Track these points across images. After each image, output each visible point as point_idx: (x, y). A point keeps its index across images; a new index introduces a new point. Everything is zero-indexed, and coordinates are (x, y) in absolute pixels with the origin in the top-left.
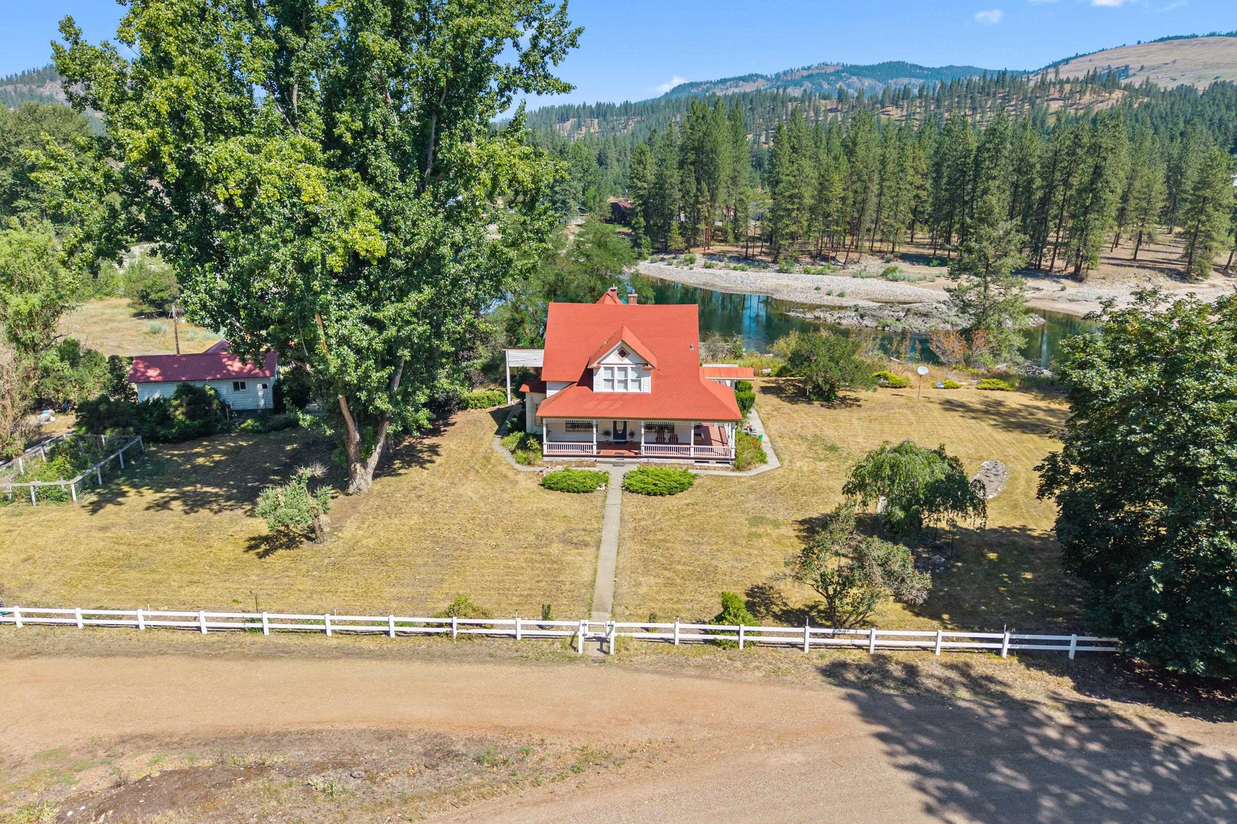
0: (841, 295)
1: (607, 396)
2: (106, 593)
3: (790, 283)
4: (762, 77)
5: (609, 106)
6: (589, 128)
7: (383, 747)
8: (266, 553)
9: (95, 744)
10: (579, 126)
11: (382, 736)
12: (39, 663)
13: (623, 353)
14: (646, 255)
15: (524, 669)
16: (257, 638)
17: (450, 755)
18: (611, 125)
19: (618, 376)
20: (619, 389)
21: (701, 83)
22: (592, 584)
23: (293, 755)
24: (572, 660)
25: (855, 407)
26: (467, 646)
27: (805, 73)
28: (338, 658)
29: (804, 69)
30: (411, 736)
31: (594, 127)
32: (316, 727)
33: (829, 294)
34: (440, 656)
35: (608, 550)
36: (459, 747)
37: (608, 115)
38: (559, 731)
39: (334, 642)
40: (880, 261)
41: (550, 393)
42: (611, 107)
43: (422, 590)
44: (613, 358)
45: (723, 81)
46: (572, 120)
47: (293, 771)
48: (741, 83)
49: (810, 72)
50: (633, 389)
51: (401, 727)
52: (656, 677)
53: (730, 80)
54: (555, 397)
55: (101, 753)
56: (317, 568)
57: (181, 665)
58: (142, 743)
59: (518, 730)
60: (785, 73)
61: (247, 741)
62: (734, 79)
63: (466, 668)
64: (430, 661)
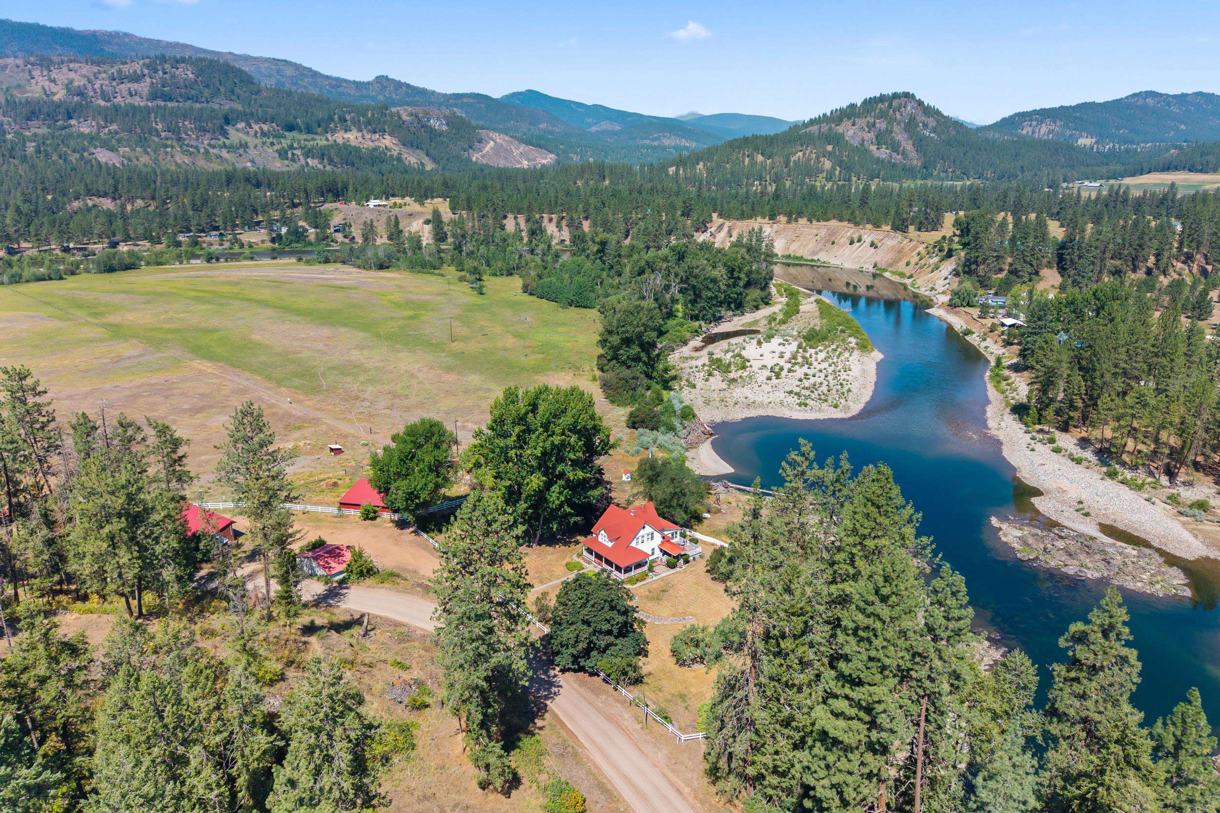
14: (1030, 424)
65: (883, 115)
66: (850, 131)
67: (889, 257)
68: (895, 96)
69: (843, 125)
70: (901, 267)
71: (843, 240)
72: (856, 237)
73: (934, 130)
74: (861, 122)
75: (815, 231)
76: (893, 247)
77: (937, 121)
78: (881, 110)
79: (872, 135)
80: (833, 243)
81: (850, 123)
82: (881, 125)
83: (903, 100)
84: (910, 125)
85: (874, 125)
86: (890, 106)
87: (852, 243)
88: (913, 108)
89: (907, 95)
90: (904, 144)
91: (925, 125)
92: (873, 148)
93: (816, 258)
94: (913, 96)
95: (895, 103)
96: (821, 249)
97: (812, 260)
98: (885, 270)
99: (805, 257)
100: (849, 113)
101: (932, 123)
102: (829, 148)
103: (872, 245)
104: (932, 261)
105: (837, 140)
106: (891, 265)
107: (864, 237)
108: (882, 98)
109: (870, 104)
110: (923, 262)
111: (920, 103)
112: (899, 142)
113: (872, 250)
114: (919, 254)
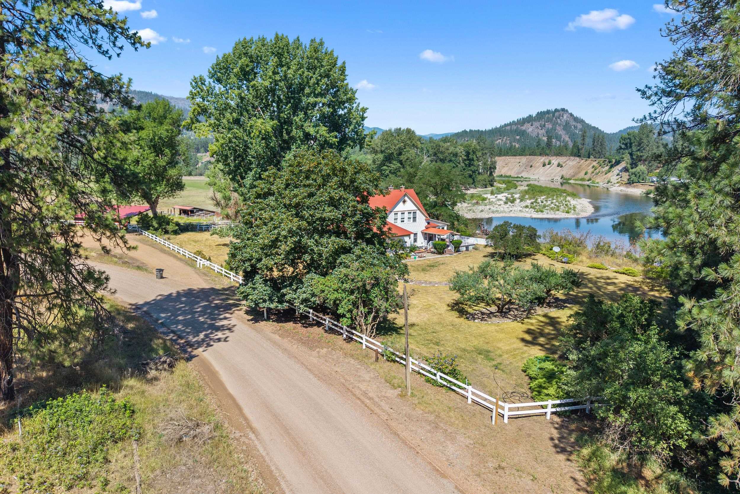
65: (549, 120)
66: (529, 129)
67: (571, 172)
68: (556, 110)
69: (525, 125)
70: (581, 175)
71: (538, 164)
72: (547, 162)
73: (581, 130)
74: (537, 124)
75: (518, 161)
76: (573, 166)
77: (583, 125)
78: (548, 118)
79: (543, 131)
80: (531, 166)
81: (529, 124)
82: (549, 126)
83: (561, 113)
84: (567, 127)
85: (544, 126)
86: (554, 116)
87: (544, 165)
88: (567, 117)
89: (563, 110)
90: (563, 136)
91: (576, 127)
93: (520, 176)
94: (567, 111)
95: (557, 114)
96: (523, 171)
97: (518, 177)
98: (570, 179)
99: (513, 175)
100: (529, 120)
101: (579, 126)
102: (518, 137)
103: (559, 165)
104: (604, 170)
105: (523, 133)
106: (574, 176)
107: (553, 162)
108: (548, 112)
109: (541, 115)
110: (597, 171)
111: (571, 115)
112: (561, 136)
113: (559, 168)
114: (593, 167)
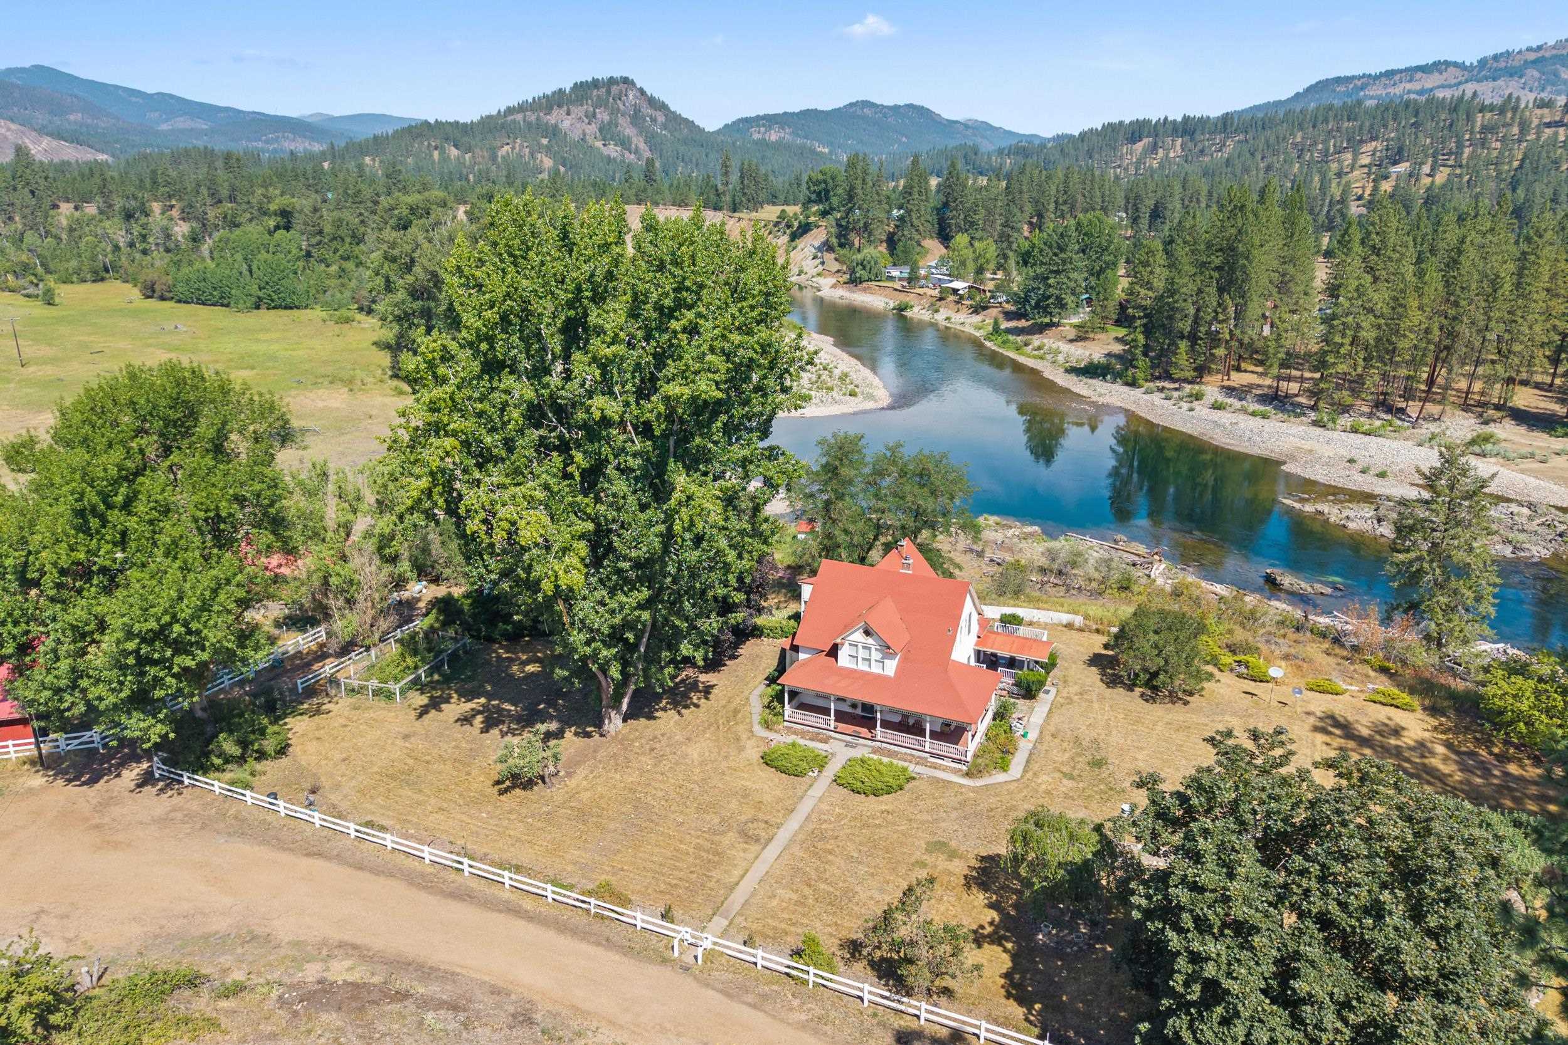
0: (1382, 475)
1: (850, 673)
2: (382, 807)
3: (1316, 447)
4: (1455, 64)
5: (1201, 119)
6: (1167, 150)
7: (490, 1000)
8: (507, 790)
9: (324, 943)
10: (1154, 148)
11: (495, 991)
12: (319, 863)
13: (867, 633)
14: (1141, 382)
15: (625, 960)
16: (458, 878)
17: (531, 1022)
18: (1200, 147)
19: (862, 653)
20: (863, 667)
21: (1354, 77)
22: (732, 888)
23: (434, 989)
24: (665, 961)
25: (1179, 704)
26: (597, 927)
27: (1532, 56)
28: (501, 911)
29: (1529, 49)
30: (513, 997)
31: (1176, 149)
32: (458, 970)
33: (1363, 472)
34: (571, 930)
35: (772, 851)
36: (538, 1017)
37: (1198, 132)
38: (614, 1024)
39: (506, 895)
40: (1473, 421)
41: (802, 656)
42: (1203, 122)
43: (597, 858)
44: (858, 636)
45: (1389, 74)
46: (1146, 141)
47: (425, 1003)
48: (1419, 75)
49: (1540, 54)
50: (876, 669)
51: (510, 987)
52: (718, 996)
53: (1401, 71)
54: (806, 662)
55: (324, 952)
56: (533, 816)
57: (398, 887)
58: (350, 952)
59: (585, 1014)
60: (1496, 58)
61: (411, 968)
62: (1407, 70)
63: (584, 947)
64: (562, 932)
65: (600, 103)
66: (566, 122)
68: (612, 81)
69: (554, 114)
73: (664, 127)
74: (578, 111)
77: (666, 116)
78: (598, 96)
79: (594, 128)
81: (562, 112)
82: (603, 116)
83: (623, 86)
84: (636, 118)
85: (594, 115)
86: (609, 92)
88: (635, 97)
89: (626, 80)
90: (635, 140)
91: (654, 120)
92: (599, 144)
94: (633, 83)
95: (614, 89)
100: (556, 100)
101: (660, 117)
102: (545, 141)
105: (553, 132)
108: (595, 84)
109: (583, 90)
111: (642, 92)
112: (628, 138)
